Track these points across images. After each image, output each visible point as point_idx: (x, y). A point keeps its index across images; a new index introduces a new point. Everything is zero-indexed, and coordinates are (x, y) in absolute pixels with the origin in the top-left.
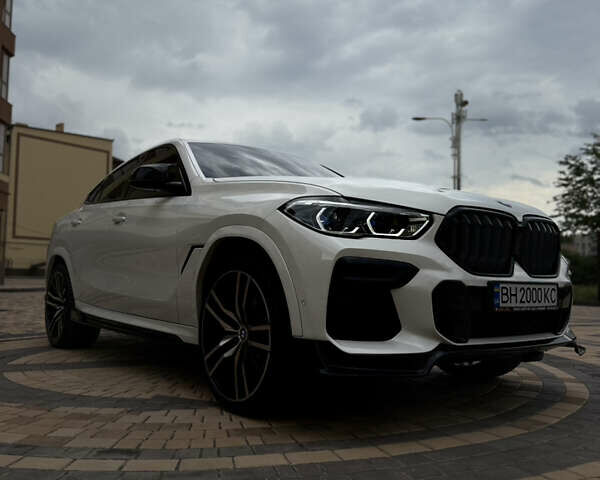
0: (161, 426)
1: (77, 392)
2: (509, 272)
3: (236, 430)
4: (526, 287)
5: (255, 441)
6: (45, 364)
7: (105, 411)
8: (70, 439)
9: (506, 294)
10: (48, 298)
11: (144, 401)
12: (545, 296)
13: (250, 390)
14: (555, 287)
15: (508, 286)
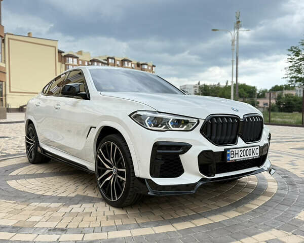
0: (77, 214)
1: (40, 193)
2: (234, 142)
3: (111, 216)
4: (243, 149)
5: (119, 222)
6: (26, 175)
7: (53, 205)
8: (37, 222)
9: (233, 154)
10: (27, 139)
11: (71, 198)
12: (253, 152)
13: (118, 196)
14: (258, 147)
15: (234, 150)
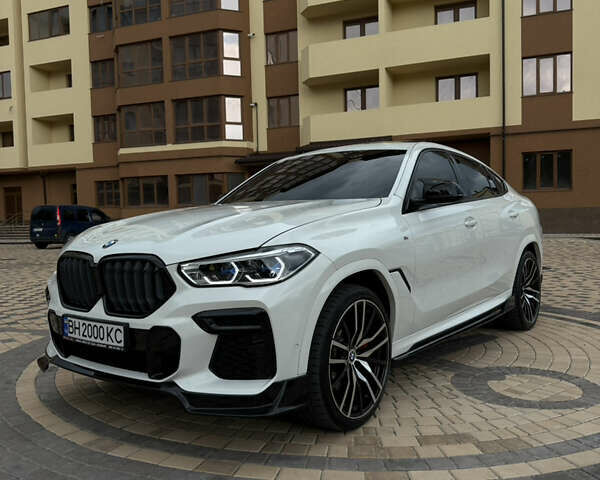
2: (88, 308)
4: (87, 323)
9: (72, 326)
12: (108, 335)
14: (121, 328)
15: (73, 320)
